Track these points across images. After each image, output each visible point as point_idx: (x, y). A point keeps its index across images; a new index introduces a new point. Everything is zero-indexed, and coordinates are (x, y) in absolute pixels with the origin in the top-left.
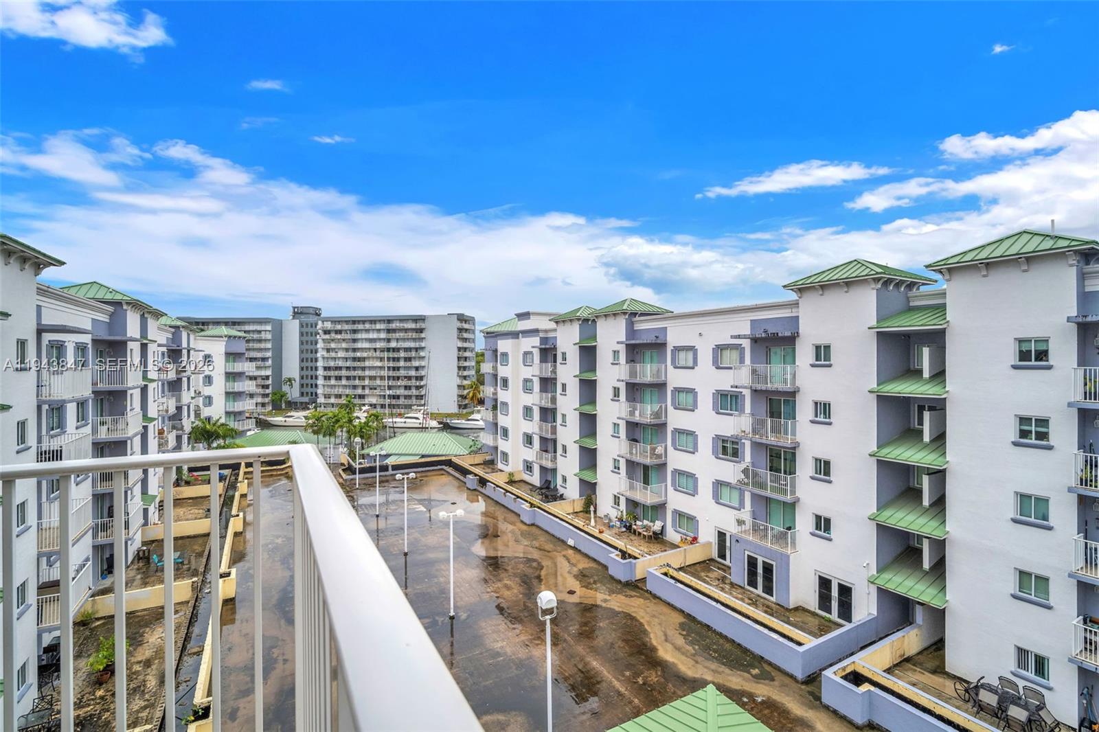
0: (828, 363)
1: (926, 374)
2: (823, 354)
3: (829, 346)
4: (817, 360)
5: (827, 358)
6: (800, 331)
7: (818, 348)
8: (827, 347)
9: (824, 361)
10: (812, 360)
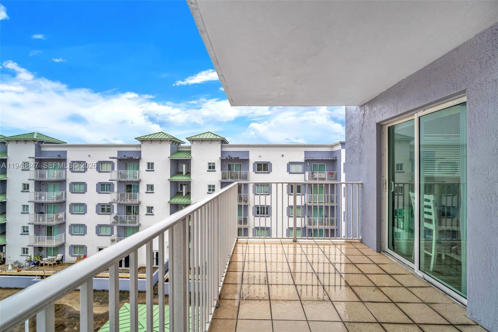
0: (153, 170)
1: (184, 174)
2: (151, 166)
3: (153, 163)
4: (148, 169)
5: (152, 168)
6: (142, 157)
7: (149, 164)
8: (153, 164)
9: (151, 169)
10: (146, 169)
